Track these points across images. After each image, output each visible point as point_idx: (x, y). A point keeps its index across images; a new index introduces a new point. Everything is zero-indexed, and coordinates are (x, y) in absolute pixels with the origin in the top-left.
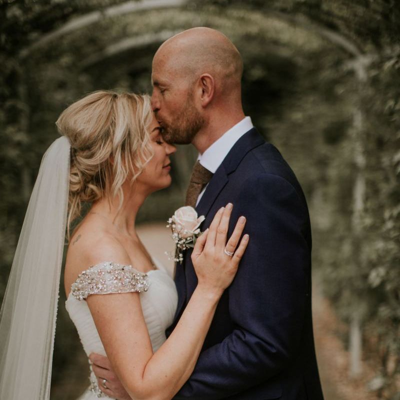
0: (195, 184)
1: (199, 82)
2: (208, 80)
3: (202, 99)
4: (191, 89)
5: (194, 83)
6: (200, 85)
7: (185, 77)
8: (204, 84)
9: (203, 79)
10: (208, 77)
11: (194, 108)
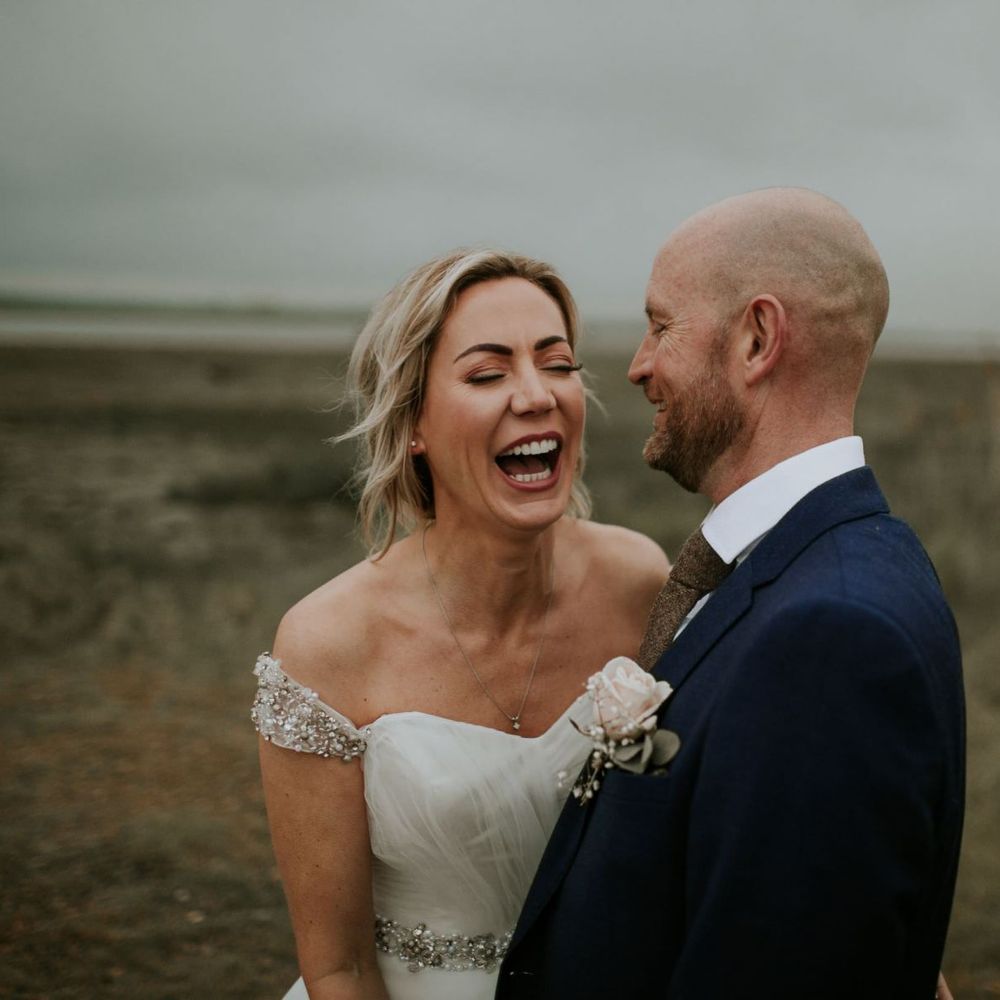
0: (679, 586)
1: (748, 316)
2: (769, 313)
3: (748, 364)
4: (724, 331)
5: (734, 318)
6: (748, 325)
7: (714, 299)
8: (759, 324)
9: (758, 308)
10: (771, 304)
11: (724, 384)
